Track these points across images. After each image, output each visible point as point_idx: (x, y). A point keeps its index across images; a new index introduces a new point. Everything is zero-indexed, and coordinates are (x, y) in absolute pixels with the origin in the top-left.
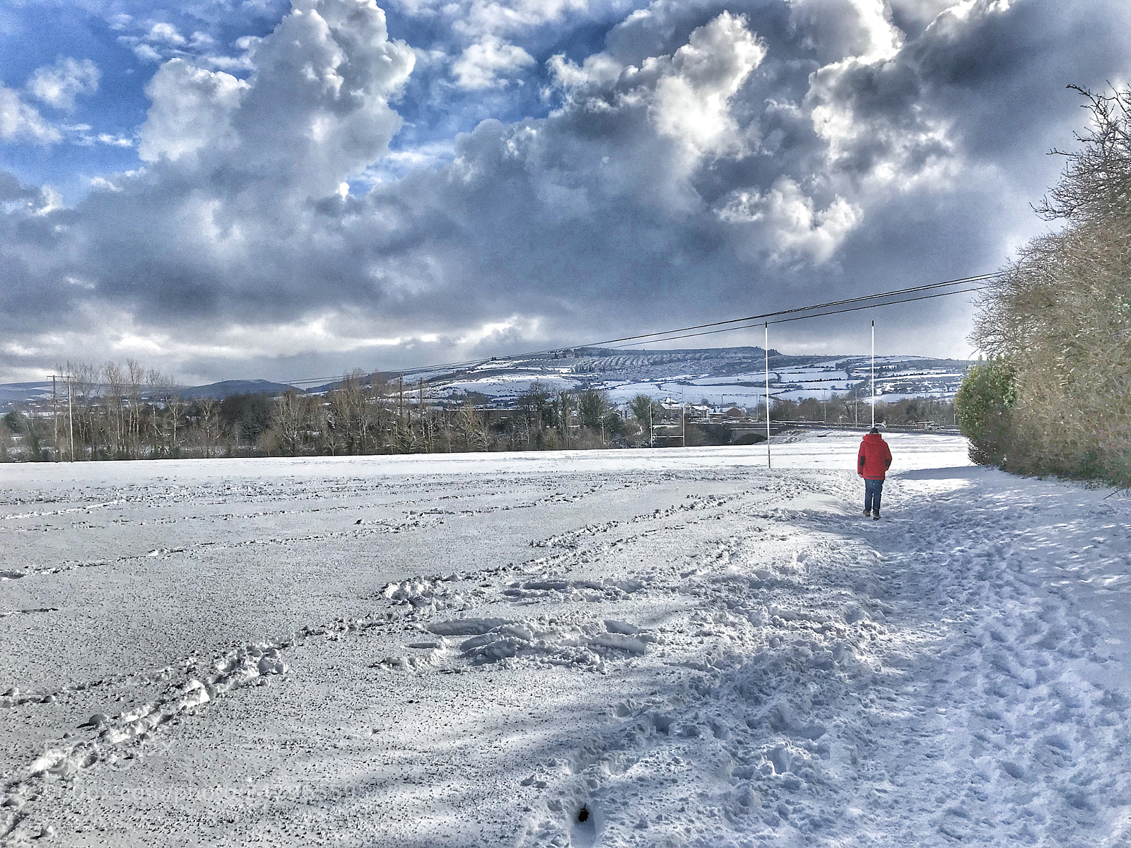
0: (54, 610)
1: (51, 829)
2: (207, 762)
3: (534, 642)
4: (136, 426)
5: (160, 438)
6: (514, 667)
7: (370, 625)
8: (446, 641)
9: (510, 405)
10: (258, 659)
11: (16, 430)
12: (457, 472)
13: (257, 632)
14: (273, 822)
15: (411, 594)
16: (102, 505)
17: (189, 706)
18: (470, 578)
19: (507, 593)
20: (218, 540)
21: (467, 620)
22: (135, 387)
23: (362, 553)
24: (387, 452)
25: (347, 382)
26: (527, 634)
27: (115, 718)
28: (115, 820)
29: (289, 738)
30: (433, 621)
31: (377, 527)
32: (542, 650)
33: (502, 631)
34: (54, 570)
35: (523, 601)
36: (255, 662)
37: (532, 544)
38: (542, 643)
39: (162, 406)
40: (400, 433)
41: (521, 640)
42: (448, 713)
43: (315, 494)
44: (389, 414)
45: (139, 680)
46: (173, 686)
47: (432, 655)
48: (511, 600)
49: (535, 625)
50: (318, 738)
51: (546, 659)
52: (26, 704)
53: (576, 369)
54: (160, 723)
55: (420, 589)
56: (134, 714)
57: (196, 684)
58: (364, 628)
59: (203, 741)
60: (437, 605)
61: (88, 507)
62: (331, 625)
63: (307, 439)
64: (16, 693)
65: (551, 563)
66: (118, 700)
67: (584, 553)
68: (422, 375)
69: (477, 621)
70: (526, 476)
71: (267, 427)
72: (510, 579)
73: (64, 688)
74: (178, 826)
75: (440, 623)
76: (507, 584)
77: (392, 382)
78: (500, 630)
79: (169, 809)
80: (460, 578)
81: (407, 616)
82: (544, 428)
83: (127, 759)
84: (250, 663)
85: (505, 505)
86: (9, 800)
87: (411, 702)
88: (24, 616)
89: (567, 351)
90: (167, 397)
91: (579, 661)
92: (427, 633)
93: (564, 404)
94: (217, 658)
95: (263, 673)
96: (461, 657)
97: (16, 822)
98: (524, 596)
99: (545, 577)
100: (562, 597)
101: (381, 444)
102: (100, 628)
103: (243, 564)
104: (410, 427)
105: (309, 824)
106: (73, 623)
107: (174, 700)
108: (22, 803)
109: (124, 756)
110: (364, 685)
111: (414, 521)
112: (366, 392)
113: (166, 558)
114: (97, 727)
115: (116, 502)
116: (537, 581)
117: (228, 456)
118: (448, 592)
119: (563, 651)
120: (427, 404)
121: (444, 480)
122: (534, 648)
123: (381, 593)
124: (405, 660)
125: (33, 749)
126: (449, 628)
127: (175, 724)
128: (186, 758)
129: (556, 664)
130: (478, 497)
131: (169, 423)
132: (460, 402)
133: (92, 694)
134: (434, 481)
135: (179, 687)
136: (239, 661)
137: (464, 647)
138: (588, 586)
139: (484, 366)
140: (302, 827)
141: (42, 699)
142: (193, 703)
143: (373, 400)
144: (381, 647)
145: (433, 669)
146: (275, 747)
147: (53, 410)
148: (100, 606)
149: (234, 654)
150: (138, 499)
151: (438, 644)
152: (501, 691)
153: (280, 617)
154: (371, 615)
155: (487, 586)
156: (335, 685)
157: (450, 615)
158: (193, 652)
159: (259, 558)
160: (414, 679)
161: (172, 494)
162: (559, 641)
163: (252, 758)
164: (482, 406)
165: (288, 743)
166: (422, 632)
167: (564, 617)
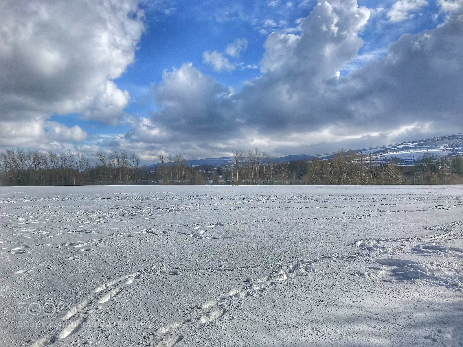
0: (234, 238)
1: (235, 317)
2: (287, 303)
3: (429, 274)
4: (258, 172)
5: (267, 177)
6: (419, 283)
7: (350, 257)
8: (384, 267)
9: (413, 163)
10: (305, 265)
11: (221, 174)
12: (388, 194)
13: (304, 254)
14: (313, 331)
15: (368, 245)
16: (248, 201)
17: (280, 280)
18: (395, 241)
19: (413, 249)
20: (288, 217)
21: (394, 260)
22: (258, 158)
23: (345, 226)
24: (355, 184)
25: (338, 154)
26: (425, 269)
27: (255, 280)
28: (256, 318)
29: (318, 299)
30: (378, 258)
31: (352, 216)
32: (432, 277)
33: (412, 267)
34: (233, 224)
35: (422, 254)
36: (304, 266)
37: (426, 228)
38: (433, 274)
39: (267, 165)
40: (361, 176)
41: (422, 272)
42: (386, 299)
43: (325, 201)
44: (356, 168)
45: (262, 267)
46: (274, 271)
47: (378, 273)
48: (416, 253)
49: (429, 266)
50: (330, 301)
51: (435, 282)
52: (226, 271)
53: (449, 145)
54: (270, 285)
55: (372, 243)
56: (261, 280)
57: (282, 272)
58: (348, 258)
59: (286, 294)
60: (380, 251)
61: (243, 202)
62: (334, 255)
63: (321, 178)
64: (223, 267)
65: (437, 237)
66: (255, 274)
67: (455, 234)
68: (371, 151)
69: (399, 260)
70: (423, 197)
71: (306, 173)
72: (415, 243)
73: (238, 267)
74: (278, 325)
75: (381, 259)
76: (414, 245)
77: (357, 154)
78: (411, 266)
79: (274, 318)
80: (390, 241)
81: (366, 255)
82: (431, 174)
83: (259, 296)
84: (302, 266)
85: (411, 209)
86: (222, 304)
87: (369, 292)
88: (225, 239)
89: (444, 137)
90: (269, 162)
91: (453, 285)
92: (375, 263)
93: (442, 163)
94: (289, 263)
95: (307, 271)
96: (392, 275)
97: (224, 312)
98: (423, 251)
99: (434, 244)
100: (443, 254)
101: (353, 181)
102: (248, 247)
103: (298, 227)
104: (365, 173)
105: (327, 335)
106: (240, 244)
107: (274, 277)
108: (226, 306)
109: (258, 295)
110: (348, 281)
111: (368, 214)
112: (346, 159)
113: (270, 222)
114: (249, 282)
115: (252, 200)
116: (429, 245)
117: (291, 184)
118: (385, 246)
119: (444, 279)
120: (373, 163)
121: (381, 197)
122: (429, 276)
123: (354, 244)
124: (366, 273)
125: (229, 287)
126: (385, 262)
127: (275, 286)
128: (280, 300)
129: (441, 285)
130: (398, 205)
131: (270, 172)
132: (388, 162)
133: (247, 270)
134: (377, 197)
135: (276, 272)
136: (298, 265)
137: (393, 271)
138: (457, 250)
139: (401, 146)
140: (325, 336)
141: (231, 270)
142: (281, 279)
143: (349, 162)
144: (355, 266)
145: (378, 279)
146: (313, 301)
147: (231, 167)
148: (248, 238)
149: (295, 262)
150: (259, 200)
151: (381, 268)
152: (412, 293)
153: (313, 249)
154: (351, 253)
155: (403, 245)
156: (336, 280)
157: (386, 256)
158: (281, 259)
159: (305, 225)
160: (370, 282)
161: (271, 198)
162: (442, 275)
163: (304, 304)
164: (399, 164)
165: (318, 301)
166: (374, 262)
167: (444, 264)
